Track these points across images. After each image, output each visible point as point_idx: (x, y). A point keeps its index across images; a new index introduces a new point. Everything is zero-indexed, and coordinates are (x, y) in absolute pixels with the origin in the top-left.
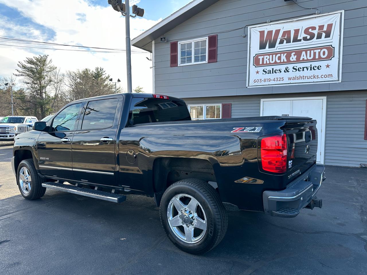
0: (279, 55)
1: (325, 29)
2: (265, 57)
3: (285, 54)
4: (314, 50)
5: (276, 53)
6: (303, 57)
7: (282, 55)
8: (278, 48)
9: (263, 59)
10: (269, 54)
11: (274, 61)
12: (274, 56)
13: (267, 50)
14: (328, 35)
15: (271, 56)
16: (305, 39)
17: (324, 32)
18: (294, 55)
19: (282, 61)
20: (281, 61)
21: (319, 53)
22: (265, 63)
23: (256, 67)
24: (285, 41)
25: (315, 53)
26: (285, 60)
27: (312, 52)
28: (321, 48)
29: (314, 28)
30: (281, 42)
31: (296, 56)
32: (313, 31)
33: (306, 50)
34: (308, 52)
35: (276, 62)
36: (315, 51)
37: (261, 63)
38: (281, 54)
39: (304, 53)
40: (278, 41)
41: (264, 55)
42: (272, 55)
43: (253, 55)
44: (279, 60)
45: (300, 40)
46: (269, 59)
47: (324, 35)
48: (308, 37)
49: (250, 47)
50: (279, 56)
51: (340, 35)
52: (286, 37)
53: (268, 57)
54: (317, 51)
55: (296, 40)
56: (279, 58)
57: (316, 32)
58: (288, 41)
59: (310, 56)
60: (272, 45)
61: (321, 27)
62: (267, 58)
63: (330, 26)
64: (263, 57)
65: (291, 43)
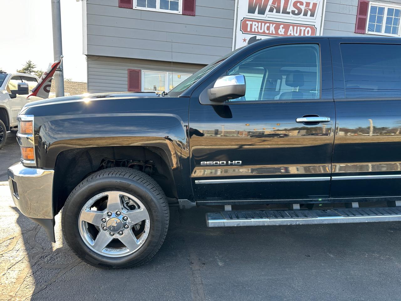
0: (268, 24)
1: (311, 7)
2: (254, 23)
3: (274, 25)
4: (300, 26)
5: (265, 22)
6: (291, 33)
7: (271, 25)
8: (268, 16)
9: (251, 25)
10: (258, 21)
11: (262, 31)
12: (263, 24)
13: (256, 15)
14: (312, 15)
15: (260, 24)
16: (293, 12)
17: (310, 10)
18: (283, 28)
19: (271, 32)
20: (269, 32)
21: (305, 30)
22: (253, 30)
23: (243, 33)
24: (275, 10)
25: (301, 30)
26: (274, 32)
27: (299, 28)
28: (306, 26)
29: (302, 3)
30: (271, 10)
31: (284, 29)
32: (301, 7)
33: (294, 25)
34: (295, 28)
35: (264, 32)
36: (301, 28)
37: (249, 30)
38: (270, 23)
39: (291, 27)
40: (268, 8)
41: (252, 21)
42: (262, 22)
43: (240, 18)
44: (267, 30)
45: (289, 13)
46: (258, 27)
47: (309, 13)
48: (296, 12)
49: (237, 8)
50: (268, 26)
51: (322, 17)
52: (276, 6)
53: (256, 23)
54: (303, 29)
55: (285, 12)
56: (268, 28)
57: (303, 8)
58: (278, 11)
59: (297, 33)
60: (262, 12)
61: (308, 4)
62: (255, 25)
63: (315, 5)
64: (251, 23)
65: (281, 14)
